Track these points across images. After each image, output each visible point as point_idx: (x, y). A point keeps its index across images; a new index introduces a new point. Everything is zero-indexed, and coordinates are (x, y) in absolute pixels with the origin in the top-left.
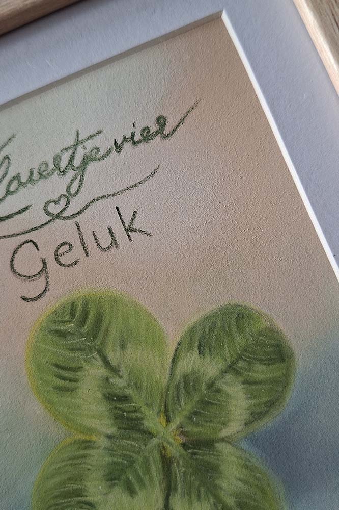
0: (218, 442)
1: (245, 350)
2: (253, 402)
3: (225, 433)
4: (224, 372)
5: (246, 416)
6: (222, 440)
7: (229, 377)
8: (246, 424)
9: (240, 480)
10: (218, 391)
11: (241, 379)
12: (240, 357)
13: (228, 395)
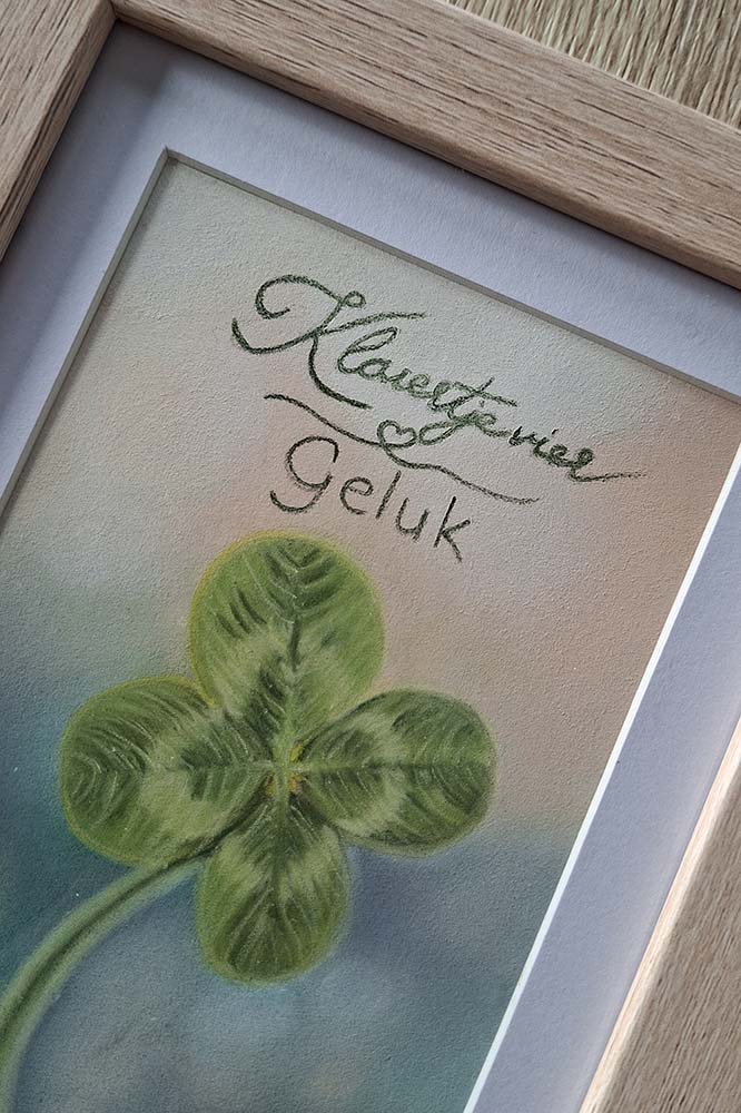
0: (329, 826)
1: (441, 766)
2: (400, 822)
3: (344, 824)
4: (400, 766)
5: (379, 828)
6: (335, 828)
7: (400, 775)
8: (372, 836)
9: (314, 882)
10: (377, 778)
11: (410, 789)
12: (430, 767)
13: (382, 791)
